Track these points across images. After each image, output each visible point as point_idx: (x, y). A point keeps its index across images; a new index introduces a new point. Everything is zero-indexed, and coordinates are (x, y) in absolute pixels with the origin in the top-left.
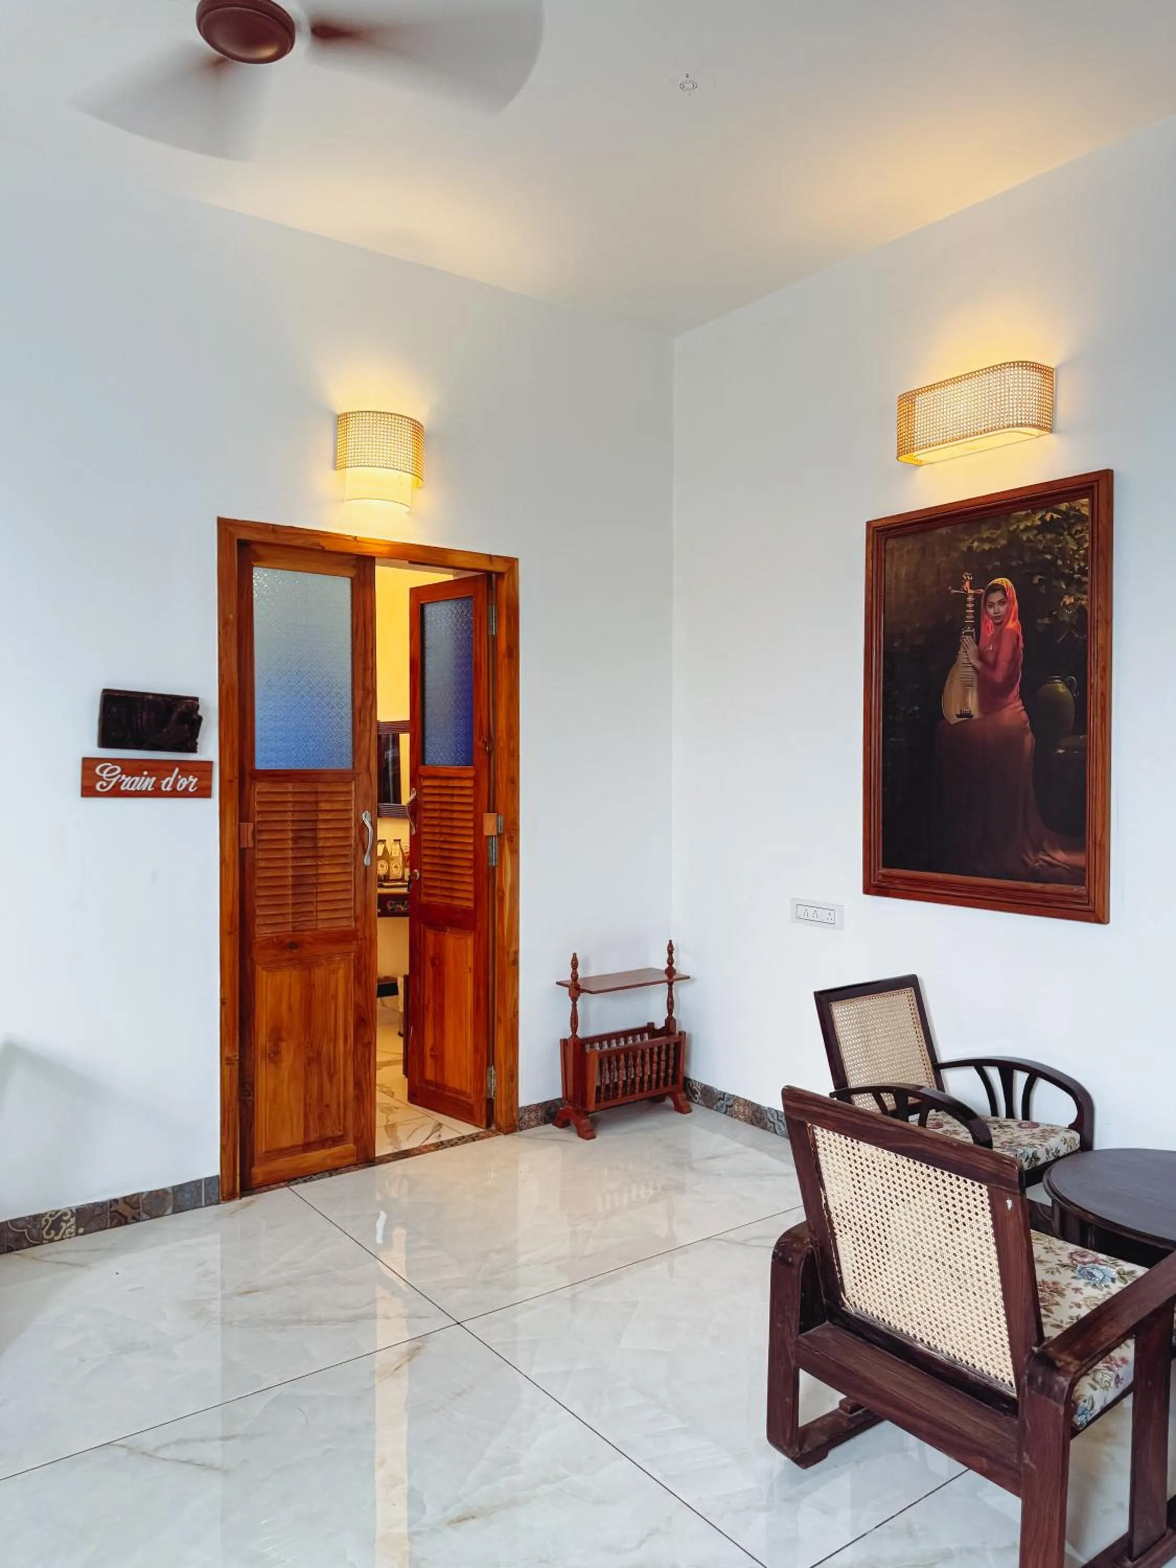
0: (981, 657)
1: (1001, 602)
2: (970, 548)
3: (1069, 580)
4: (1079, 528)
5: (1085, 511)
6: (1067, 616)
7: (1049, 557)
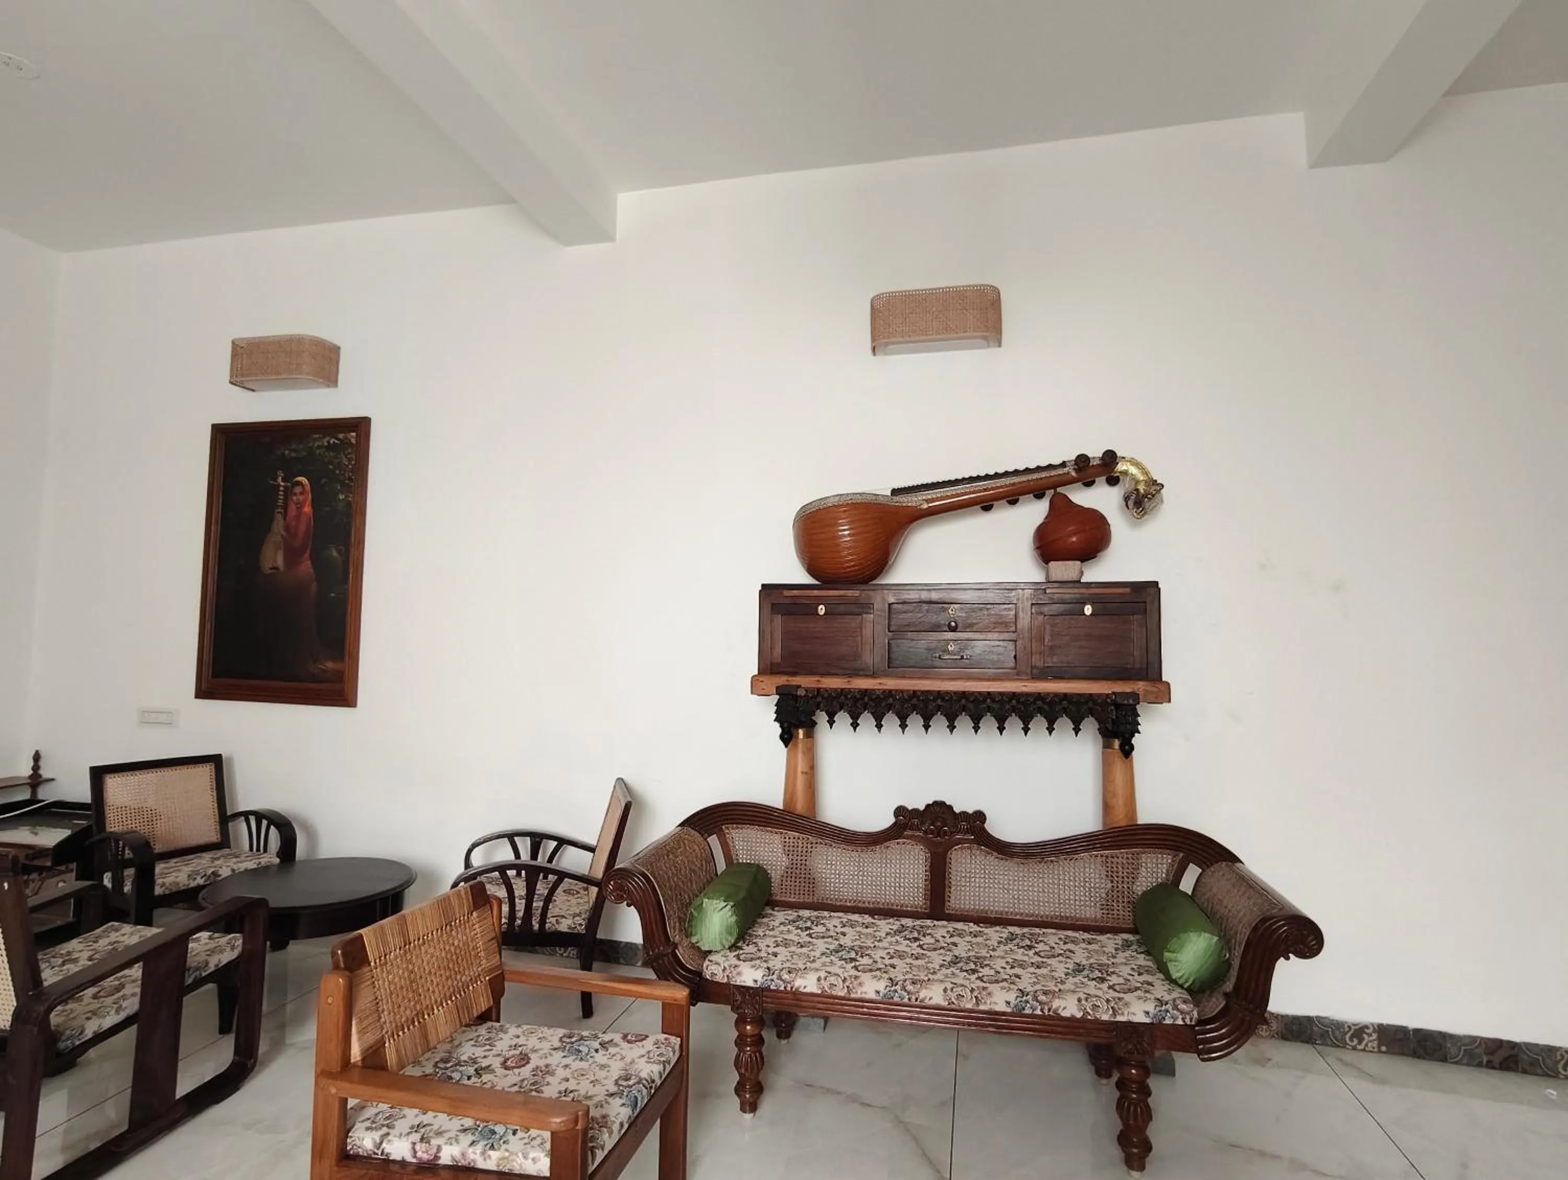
0: (287, 528)
1: (301, 493)
2: (283, 454)
3: (343, 484)
4: (349, 451)
5: (353, 441)
6: (341, 505)
7: (331, 467)
